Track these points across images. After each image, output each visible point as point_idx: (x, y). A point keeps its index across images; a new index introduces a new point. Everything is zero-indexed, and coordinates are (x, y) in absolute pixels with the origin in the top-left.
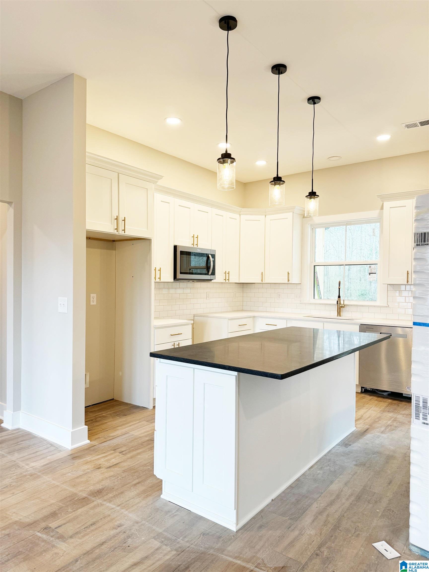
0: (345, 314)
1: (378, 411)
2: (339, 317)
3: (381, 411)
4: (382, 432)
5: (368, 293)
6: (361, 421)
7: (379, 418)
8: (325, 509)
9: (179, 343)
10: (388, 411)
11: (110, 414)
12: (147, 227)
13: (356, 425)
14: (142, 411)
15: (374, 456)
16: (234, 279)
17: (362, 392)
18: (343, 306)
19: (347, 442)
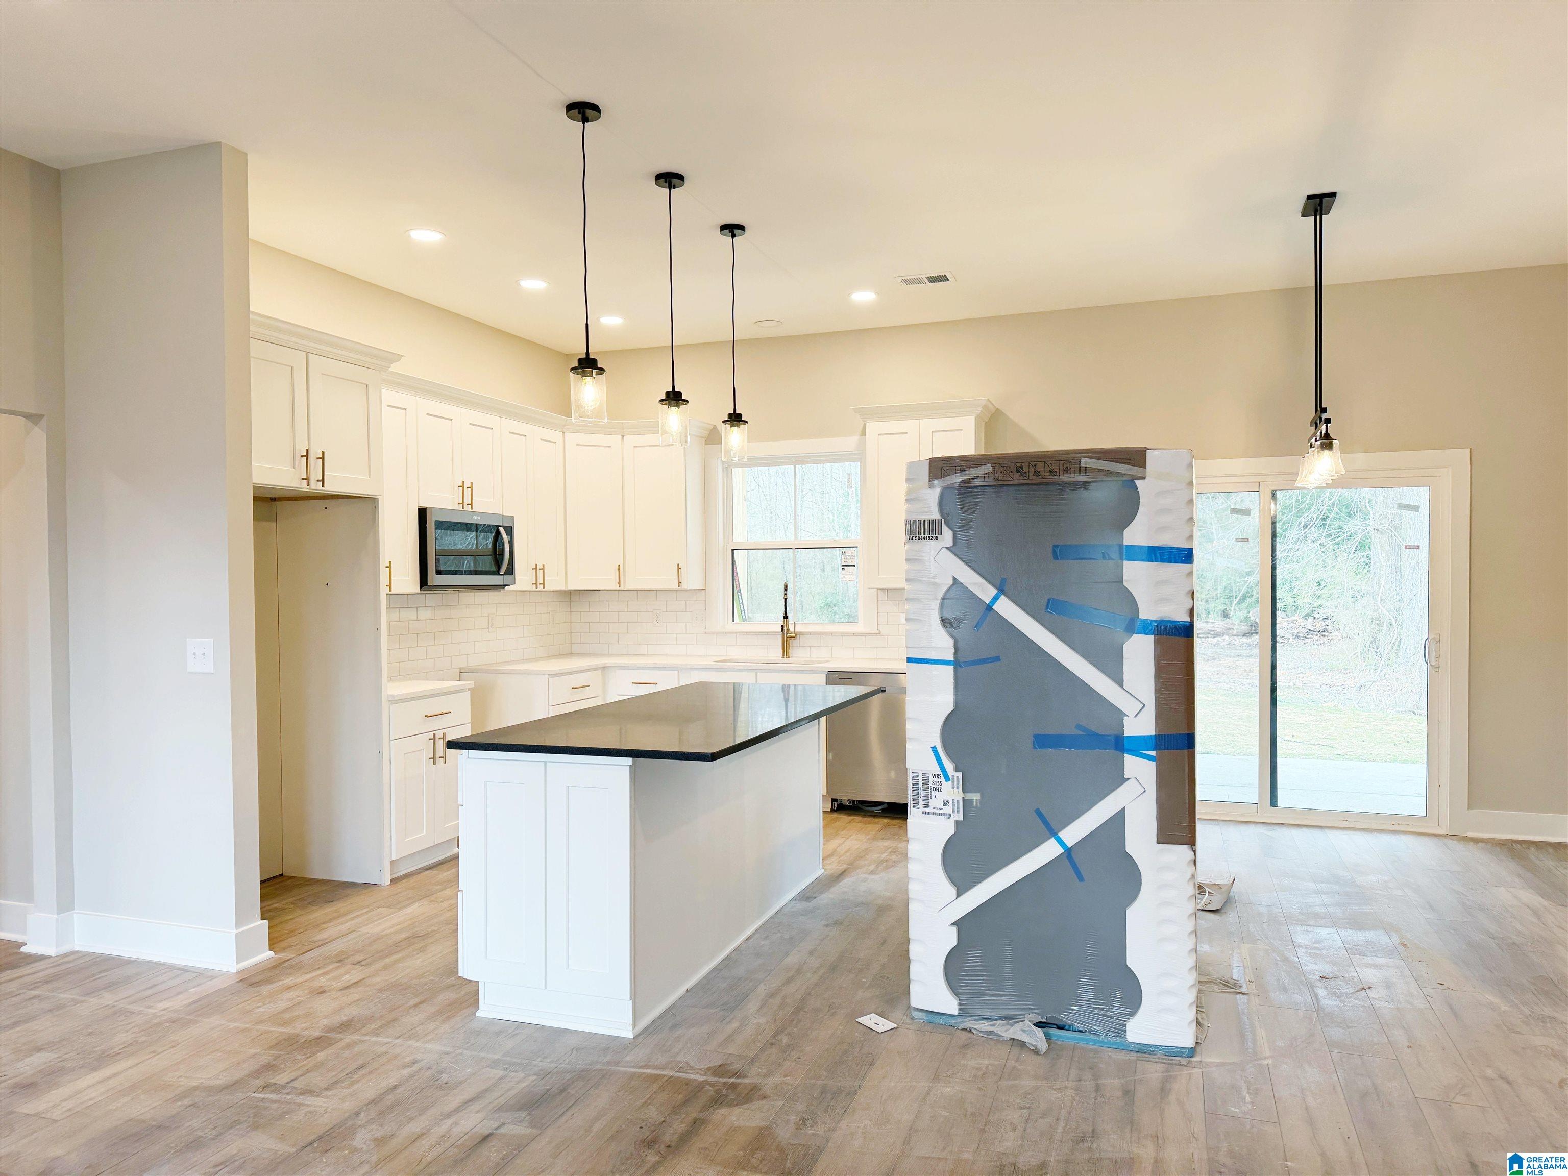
0: (799, 653)
1: (864, 840)
2: (786, 660)
3: (869, 839)
4: (872, 873)
5: (840, 600)
6: (833, 859)
7: (867, 851)
8: (778, 990)
9: (444, 734)
10: (883, 839)
11: (291, 903)
12: (369, 471)
13: (823, 865)
14: (366, 891)
15: (857, 908)
16: (554, 582)
17: (833, 810)
18: (794, 635)
19: (808, 894)
